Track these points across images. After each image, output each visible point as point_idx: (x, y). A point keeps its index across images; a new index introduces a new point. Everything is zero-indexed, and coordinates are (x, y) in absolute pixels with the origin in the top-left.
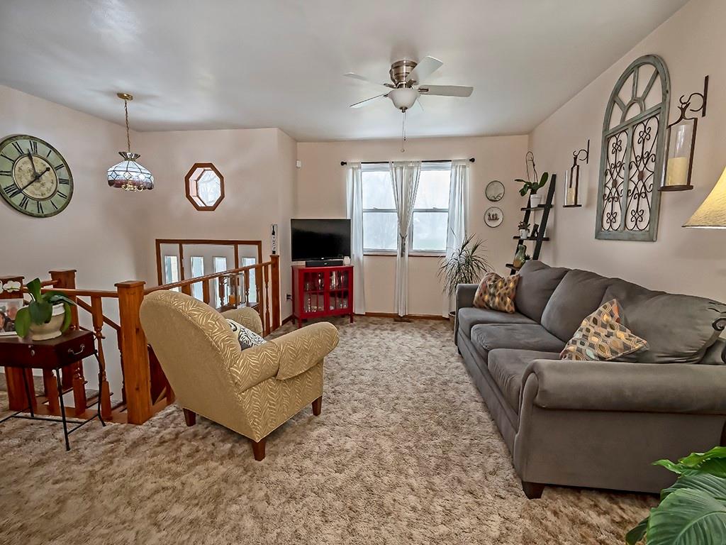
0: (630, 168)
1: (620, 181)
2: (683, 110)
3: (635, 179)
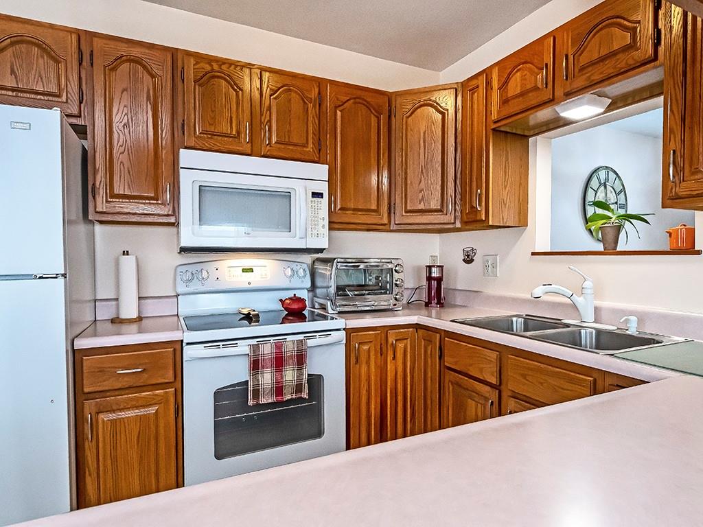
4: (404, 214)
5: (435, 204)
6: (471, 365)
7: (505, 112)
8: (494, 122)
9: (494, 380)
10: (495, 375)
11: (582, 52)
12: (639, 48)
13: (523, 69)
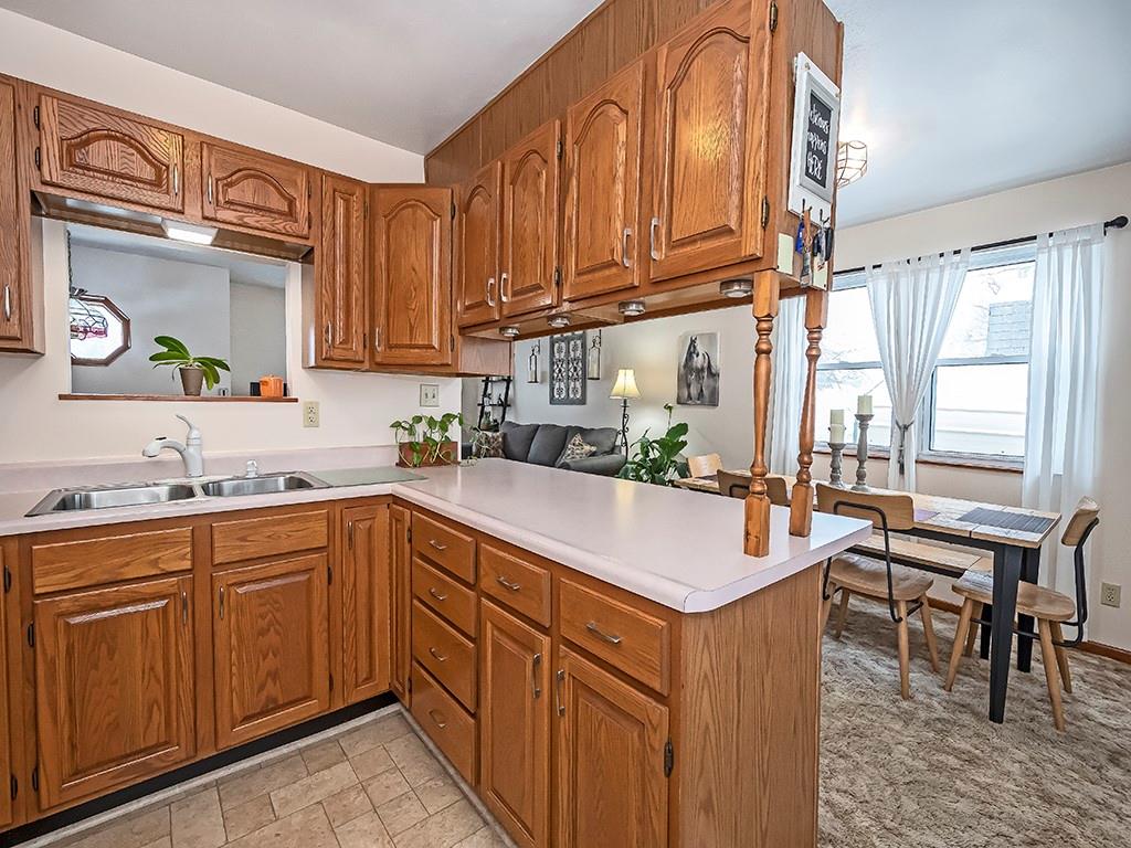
0: (568, 363)
1: (563, 370)
2: (594, 343)
3: (572, 370)
6: (126, 565)
7: (78, 181)
8: (45, 183)
9: (187, 565)
10: (189, 556)
11: (230, 185)
12: (296, 221)
13: (124, 142)
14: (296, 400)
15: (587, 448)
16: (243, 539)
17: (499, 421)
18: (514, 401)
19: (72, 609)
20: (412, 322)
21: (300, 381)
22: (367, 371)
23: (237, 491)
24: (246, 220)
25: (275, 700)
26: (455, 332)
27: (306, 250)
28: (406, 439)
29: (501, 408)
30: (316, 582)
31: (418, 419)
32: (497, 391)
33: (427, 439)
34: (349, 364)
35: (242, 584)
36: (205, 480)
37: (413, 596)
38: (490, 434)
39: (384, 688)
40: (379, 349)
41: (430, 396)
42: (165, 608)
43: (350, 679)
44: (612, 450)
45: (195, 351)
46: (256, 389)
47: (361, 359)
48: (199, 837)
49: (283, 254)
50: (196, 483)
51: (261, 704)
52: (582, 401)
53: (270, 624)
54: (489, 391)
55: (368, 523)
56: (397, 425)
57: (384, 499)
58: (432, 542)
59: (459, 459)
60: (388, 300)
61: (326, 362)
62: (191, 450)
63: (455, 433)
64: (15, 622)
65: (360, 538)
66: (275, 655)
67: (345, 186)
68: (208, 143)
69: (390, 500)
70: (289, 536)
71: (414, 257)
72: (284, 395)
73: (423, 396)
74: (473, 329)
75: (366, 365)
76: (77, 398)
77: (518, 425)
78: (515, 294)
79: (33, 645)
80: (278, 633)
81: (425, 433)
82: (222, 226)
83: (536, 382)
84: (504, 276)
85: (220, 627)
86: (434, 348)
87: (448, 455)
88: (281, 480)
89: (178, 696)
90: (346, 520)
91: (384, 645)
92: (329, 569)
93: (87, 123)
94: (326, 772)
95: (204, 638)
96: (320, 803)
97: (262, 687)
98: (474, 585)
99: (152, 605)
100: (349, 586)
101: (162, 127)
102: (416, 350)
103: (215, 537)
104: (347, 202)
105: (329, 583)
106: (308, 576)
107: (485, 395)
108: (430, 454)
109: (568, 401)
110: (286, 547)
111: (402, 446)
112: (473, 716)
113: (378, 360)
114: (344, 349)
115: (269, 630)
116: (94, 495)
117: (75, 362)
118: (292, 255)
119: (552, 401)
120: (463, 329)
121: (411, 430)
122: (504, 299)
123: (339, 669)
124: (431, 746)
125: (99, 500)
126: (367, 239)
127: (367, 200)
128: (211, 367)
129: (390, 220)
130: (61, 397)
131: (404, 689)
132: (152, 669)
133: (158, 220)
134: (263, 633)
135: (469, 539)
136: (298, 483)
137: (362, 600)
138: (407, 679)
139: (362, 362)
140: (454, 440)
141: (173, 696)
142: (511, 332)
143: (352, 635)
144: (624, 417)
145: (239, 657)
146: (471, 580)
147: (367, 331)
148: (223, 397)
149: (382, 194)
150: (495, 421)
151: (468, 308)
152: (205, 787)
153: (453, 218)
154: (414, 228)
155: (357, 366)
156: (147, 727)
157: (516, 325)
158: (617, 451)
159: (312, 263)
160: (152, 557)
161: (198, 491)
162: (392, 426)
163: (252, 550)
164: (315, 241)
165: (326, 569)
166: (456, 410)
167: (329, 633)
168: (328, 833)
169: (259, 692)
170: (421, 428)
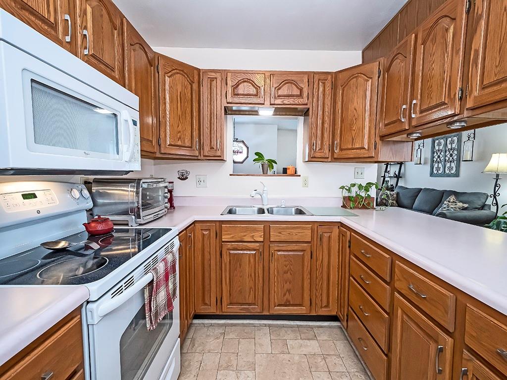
0: (446, 152)
1: (441, 156)
2: (469, 138)
3: (449, 156)
4: (167, 146)
5: (188, 144)
6: (245, 236)
7: (236, 100)
8: (228, 103)
9: (262, 239)
10: (263, 236)
11: (279, 89)
12: (303, 98)
13: (248, 82)
14: (300, 176)
15: (460, 205)
16: (280, 233)
17: (395, 186)
18: (404, 174)
19: (231, 248)
20: (353, 137)
21: (301, 167)
22: (330, 162)
23: (278, 213)
24: (284, 102)
25: (289, 302)
26: (378, 139)
27: (306, 110)
28: (347, 194)
29: (396, 179)
30: (306, 257)
31: (354, 185)
32: (394, 169)
33: (358, 195)
34: (323, 159)
35: (279, 251)
36: (268, 206)
37: (350, 275)
38: (388, 192)
39: (334, 313)
40: (336, 151)
41: (360, 173)
42: (255, 254)
43: (319, 304)
44: (483, 207)
45: (267, 157)
46: (285, 171)
47: (328, 156)
48: (263, 345)
49: (297, 114)
50: (265, 208)
51: (284, 301)
52: (457, 175)
53: (288, 270)
54: (388, 170)
55: (329, 234)
56: (343, 188)
57: (336, 224)
58: (363, 251)
59: (375, 207)
60: (341, 127)
61: (312, 159)
62: (264, 195)
63: (373, 192)
64: (218, 249)
65: (325, 240)
66: (290, 283)
67: (323, 76)
68: (272, 74)
69: (339, 225)
70: (296, 235)
71: (356, 103)
72: (295, 174)
73: (356, 173)
74: (389, 136)
75: (330, 160)
76: (234, 175)
77: (407, 188)
78: (421, 112)
79: (221, 257)
80: (291, 274)
81: (356, 192)
82: (276, 106)
83: (420, 164)
84: (414, 102)
85: (272, 266)
86: (364, 148)
87: (369, 204)
88: (293, 210)
89: (258, 288)
90: (319, 231)
91: (334, 293)
92: (311, 252)
93: (238, 78)
94: (308, 341)
95: (266, 268)
96: (305, 355)
97: (285, 295)
98: (389, 283)
99: (252, 252)
100: (319, 262)
101: (258, 73)
102: (355, 150)
103: (271, 230)
104: (324, 83)
105: (311, 258)
106: (302, 253)
107: (386, 171)
108: (359, 203)
109: (444, 175)
110: (295, 239)
111: (344, 198)
112: (386, 355)
113: (335, 156)
114: (320, 152)
115: (287, 272)
116: (237, 209)
117: (235, 162)
118: (300, 113)
119: (432, 174)
120: (382, 137)
121: (349, 190)
122: (413, 116)
123: (314, 297)
124: (357, 353)
125: (239, 211)
126: (332, 99)
127: (333, 80)
128: (271, 162)
129: (344, 87)
130: (230, 175)
131: (344, 318)
132: (251, 275)
133: (257, 109)
134: (286, 272)
135: (388, 256)
136: (300, 212)
137: (325, 269)
138: (345, 314)
139: (328, 158)
140: (372, 196)
141: (257, 287)
142: (415, 136)
143: (320, 284)
144: (496, 186)
145: (277, 279)
146: (388, 279)
147: (331, 143)
148: (274, 175)
149: (340, 76)
150: (392, 185)
151: (386, 125)
152: (266, 325)
153: (379, 77)
154: (357, 88)
155: (326, 160)
156: (249, 296)
157: (420, 131)
158: (486, 208)
159: (308, 115)
160: (252, 235)
161: (266, 211)
162: (340, 188)
163: (283, 238)
164: (310, 106)
165: (310, 252)
166: (374, 181)
167: (311, 279)
168: (309, 372)
169: (284, 296)
170: (355, 190)
